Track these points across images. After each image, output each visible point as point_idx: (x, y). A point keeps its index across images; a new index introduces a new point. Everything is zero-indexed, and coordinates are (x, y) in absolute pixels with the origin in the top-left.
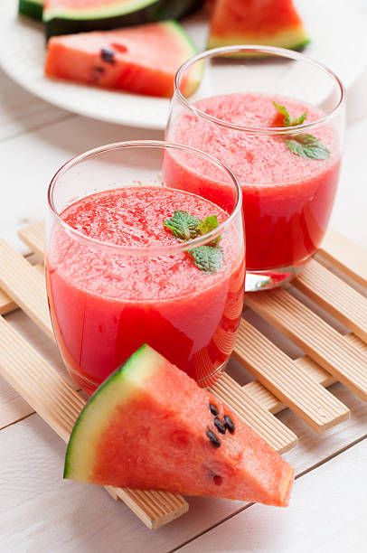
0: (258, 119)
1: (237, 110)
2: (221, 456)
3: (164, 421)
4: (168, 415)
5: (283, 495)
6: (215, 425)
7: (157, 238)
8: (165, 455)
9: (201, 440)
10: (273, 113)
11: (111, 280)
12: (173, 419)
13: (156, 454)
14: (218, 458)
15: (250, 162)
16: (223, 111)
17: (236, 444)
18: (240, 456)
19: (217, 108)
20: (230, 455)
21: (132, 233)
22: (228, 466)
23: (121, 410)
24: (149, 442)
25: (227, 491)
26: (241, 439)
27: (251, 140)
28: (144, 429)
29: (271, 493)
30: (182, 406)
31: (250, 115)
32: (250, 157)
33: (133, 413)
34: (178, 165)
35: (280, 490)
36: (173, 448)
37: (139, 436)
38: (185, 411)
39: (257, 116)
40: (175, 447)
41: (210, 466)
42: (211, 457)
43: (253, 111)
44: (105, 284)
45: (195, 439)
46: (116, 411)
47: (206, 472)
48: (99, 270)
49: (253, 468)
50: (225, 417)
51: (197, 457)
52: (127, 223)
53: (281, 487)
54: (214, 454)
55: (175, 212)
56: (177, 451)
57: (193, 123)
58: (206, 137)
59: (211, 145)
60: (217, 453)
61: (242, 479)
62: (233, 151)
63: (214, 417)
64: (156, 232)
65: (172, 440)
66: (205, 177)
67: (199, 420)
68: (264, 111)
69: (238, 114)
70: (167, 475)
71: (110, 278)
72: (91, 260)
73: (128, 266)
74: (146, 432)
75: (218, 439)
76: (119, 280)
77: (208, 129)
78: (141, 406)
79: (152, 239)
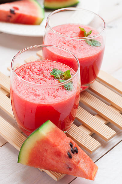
0: (74, 33)
1: (66, 30)
2: (72, 162)
3: (52, 148)
4: (54, 146)
5: (93, 176)
6: (71, 150)
7: (49, 79)
8: (52, 159)
9: (65, 156)
10: (79, 31)
11: (36, 96)
12: (56, 147)
13: (49, 158)
14: (71, 162)
15: (75, 49)
16: (62, 31)
17: (78, 157)
18: (79, 162)
19: (59, 30)
20: (75, 162)
21: (40, 78)
22: (74, 165)
23: (38, 142)
24: (47, 154)
25: (74, 173)
26: (80, 156)
27: (74, 41)
28: (46, 150)
29: (89, 175)
30: (59, 143)
31: (71, 32)
32: (74, 47)
33: (42, 144)
34: (50, 51)
35: (92, 174)
36: (55, 157)
37: (44, 152)
38: (60, 145)
39: (74, 32)
40: (56, 157)
41: (68, 164)
42: (68, 161)
43: (72, 30)
44: (34, 97)
45: (63, 155)
46: (36, 143)
47: (67, 166)
48: (31, 93)
49: (83, 167)
50: (75, 148)
51: (64, 161)
52: (37, 74)
53: (92, 173)
54: (69, 160)
55: (53, 69)
56: (57, 158)
57: (52, 36)
58: (58, 41)
59: (60, 44)
60: (70, 160)
61: (79, 170)
62: (68, 45)
63: (71, 147)
64: (49, 77)
65: (55, 155)
66: (61, 55)
67: (65, 149)
68: (76, 30)
69: (67, 32)
70: (53, 166)
71: (36, 95)
72: (28, 89)
73: (41, 90)
74: (46, 151)
75: (71, 155)
76: (39, 96)
77: (58, 38)
78: (45, 142)
79: (47, 80)
